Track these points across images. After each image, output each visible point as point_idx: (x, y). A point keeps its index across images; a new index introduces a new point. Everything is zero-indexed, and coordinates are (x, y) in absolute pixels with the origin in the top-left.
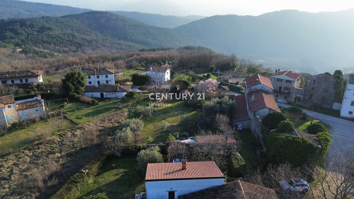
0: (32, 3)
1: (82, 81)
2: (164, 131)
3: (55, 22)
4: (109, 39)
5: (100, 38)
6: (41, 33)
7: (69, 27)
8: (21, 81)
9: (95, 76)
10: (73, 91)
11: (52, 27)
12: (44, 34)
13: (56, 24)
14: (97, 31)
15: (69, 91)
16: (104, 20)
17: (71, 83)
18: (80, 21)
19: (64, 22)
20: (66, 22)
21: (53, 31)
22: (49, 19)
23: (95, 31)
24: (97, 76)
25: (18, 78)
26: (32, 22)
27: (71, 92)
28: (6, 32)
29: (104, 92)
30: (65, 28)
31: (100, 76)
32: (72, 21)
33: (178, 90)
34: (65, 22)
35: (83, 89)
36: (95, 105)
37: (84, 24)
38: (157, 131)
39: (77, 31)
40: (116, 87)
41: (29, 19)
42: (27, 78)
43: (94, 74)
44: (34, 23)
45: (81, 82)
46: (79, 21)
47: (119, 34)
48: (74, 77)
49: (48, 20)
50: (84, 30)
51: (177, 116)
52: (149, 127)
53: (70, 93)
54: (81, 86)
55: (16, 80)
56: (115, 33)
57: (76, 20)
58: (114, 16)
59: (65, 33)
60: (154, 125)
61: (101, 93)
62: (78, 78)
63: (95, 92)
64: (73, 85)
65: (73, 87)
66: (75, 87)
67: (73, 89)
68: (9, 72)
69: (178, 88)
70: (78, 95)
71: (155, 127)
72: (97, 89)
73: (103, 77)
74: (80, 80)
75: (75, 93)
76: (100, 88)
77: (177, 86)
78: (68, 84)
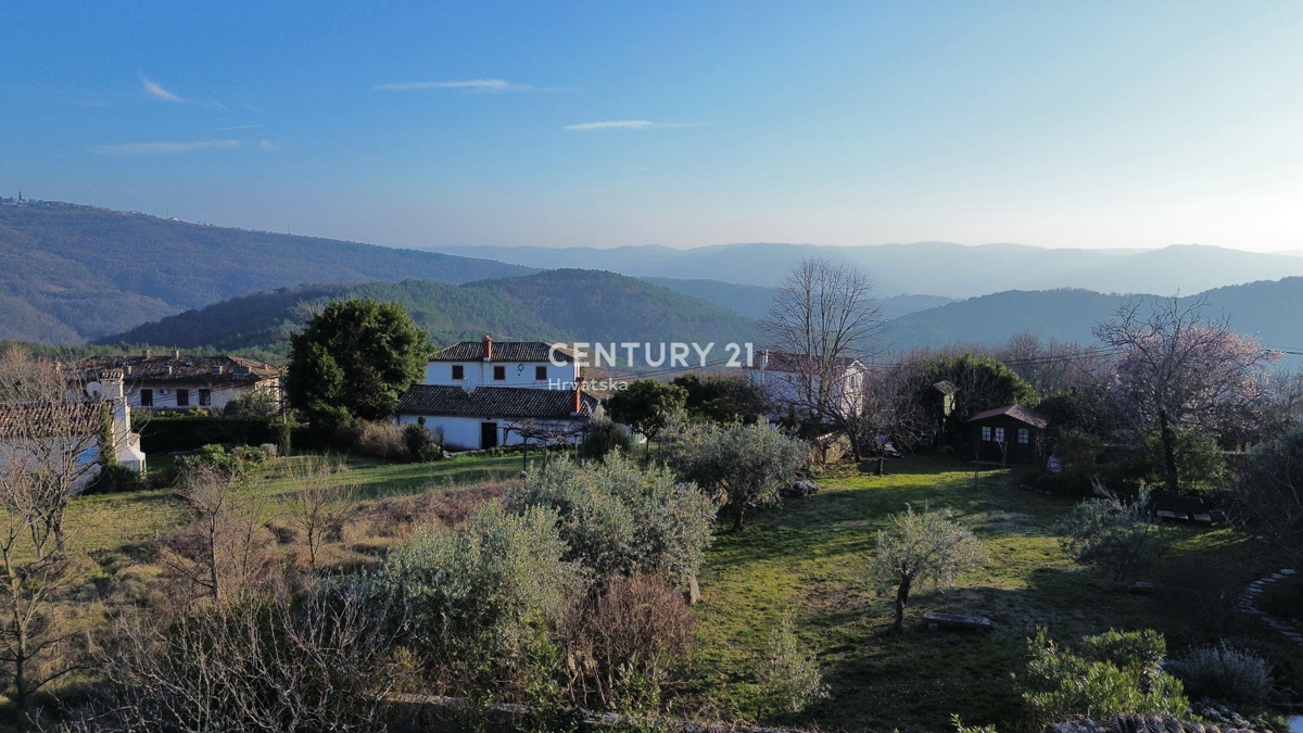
0: (385, 251)
1: (395, 354)
2: (924, 627)
3: (439, 298)
7: (481, 315)
8: (183, 398)
9: (486, 366)
10: (331, 393)
11: (428, 311)
13: (442, 305)
15: (314, 392)
16: (599, 298)
17: (331, 351)
18: (520, 298)
19: (467, 300)
20: (476, 299)
22: (422, 289)
24: (496, 369)
25: (172, 382)
27: (322, 396)
28: (282, 322)
29: (498, 415)
30: (469, 318)
31: (510, 368)
33: (947, 411)
34: (471, 299)
35: (394, 395)
36: (419, 460)
37: (532, 310)
38: (837, 619)
39: (507, 328)
40: (568, 397)
42: (210, 386)
43: (480, 359)
45: (389, 356)
46: (516, 299)
48: (358, 325)
49: (419, 292)
51: (1000, 535)
52: (757, 587)
53: (313, 400)
54: (383, 375)
55: (162, 392)
57: (507, 295)
58: (635, 285)
59: (465, 332)
60: (803, 576)
61: (483, 424)
62: (379, 334)
63: (454, 414)
64: (339, 362)
65: (339, 375)
66: (352, 375)
67: (335, 387)
68: (142, 358)
69: (947, 398)
70: (355, 417)
71: (816, 590)
72: (469, 400)
73: (520, 376)
74: (384, 343)
75: (344, 410)
76: (483, 399)
77: (942, 385)
78: (313, 354)
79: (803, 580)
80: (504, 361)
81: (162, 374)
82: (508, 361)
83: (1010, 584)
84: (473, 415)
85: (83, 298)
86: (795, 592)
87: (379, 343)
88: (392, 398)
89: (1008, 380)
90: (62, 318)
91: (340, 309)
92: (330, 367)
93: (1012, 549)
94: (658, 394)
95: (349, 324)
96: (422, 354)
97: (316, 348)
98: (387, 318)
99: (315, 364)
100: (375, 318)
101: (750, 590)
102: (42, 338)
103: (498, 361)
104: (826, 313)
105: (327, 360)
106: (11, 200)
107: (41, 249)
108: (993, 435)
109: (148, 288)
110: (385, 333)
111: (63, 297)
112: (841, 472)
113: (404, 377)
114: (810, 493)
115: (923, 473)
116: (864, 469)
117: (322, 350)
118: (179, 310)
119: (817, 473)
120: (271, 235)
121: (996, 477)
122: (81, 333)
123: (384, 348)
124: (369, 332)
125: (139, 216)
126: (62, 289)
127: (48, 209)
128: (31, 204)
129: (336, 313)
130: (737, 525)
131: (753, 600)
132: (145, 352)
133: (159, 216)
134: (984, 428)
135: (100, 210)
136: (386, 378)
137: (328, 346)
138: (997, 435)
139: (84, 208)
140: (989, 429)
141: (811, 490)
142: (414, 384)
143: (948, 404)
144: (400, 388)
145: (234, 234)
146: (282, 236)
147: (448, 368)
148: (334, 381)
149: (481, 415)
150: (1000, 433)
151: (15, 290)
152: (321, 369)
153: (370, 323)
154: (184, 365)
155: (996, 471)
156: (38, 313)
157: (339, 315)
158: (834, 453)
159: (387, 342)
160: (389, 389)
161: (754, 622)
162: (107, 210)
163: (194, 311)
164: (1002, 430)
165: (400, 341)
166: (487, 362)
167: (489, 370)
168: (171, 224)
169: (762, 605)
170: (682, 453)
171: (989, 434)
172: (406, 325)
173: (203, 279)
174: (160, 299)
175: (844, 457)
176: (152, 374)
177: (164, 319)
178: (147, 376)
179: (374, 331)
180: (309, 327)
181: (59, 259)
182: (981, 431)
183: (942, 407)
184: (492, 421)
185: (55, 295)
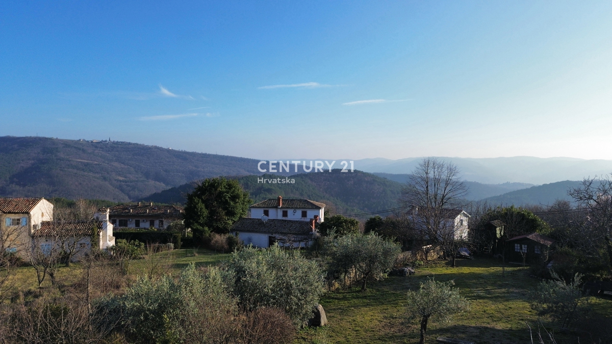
1: (232, 203)
4: (356, 211)
5: (341, 207)
6: (256, 196)
7: (297, 190)
8: (152, 224)
9: (279, 210)
10: (201, 221)
11: (274, 188)
12: (260, 197)
14: (339, 198)
16: (352, 182)
17: (203, 202)
18: (315, 182)
21: (273, 194)
23: (335, 199)
24: (284, 212)
26: (248, 181)
27: (197, 222)
29: (279, 233)
30: (292, 191)
31: (290, 212)
32: (303, 183)
33: (498, 236)
35: (230, 222)
37: (321, 188)
40: (309, 226)
41: (245, 177)
42: (164, 218)
43: (276, 207)
44: (249, 183)
45: (229, 204)
46: (313, 183)
47: (374, 205)
48: (216, 190)
50: (318, 196)
51: (507, 300)
52: (359, 319)
54: (226, 213)
55: (144, 221)
56: (367, 203)
57: (309, 182)
58: (369, 176)
60: (386, 315)
61: (270, 237)
62: (225, 194)
63: (257, 232)
64: (207, 207)
65: (206, 212)
66: (212, 213)
67: (203, 218)
68: (137, 206)
69: (498, 229)
70: (211, 232)
71: (390, 323)
72: (264, 225)
73: (295, 215)
74: (227, 198)
75: (206, 229)
76: (271, 225)
77: (495, 222)
78: (195, 202)
79: (385, 318)
80: (287, 208)
81: (144, 213)
82: (289, 208)
83: (500, 326)
84: (265, 232)
85: (131, 182)
86: (378, 323)
87: (225, 198)
88: (229, 224)
89: (534, 221)
90: (122, 190)
91: (209, 183)
92: (201, 209)
93: (510, 308)
94: (342, 223)
95: (212, 189)
96: (246, 203)
97: (196, 200)
98: (230, 186)
99: (195, 207)
100: (224, 187)
101: (354, 321)
102: (114, 199)
103: (284, 208)
104: (436, 185)
105: (201, 205)
106: (106, 141)
107: (116, 161)
108: (521, 248)
109: (157, 178)
110: (228, 193)
111: (123, 182)
112: (433, 265)
113: (236, 214)
114: (410, 274)
115: (478, 267)
116: (451, 264)
117: (199, 201)
118: (169, 187)
119: (419, 265)
120: (209, 155)
121: (520, 270)
122: (130, 197)
123: (227, 200)
124: (221, 193)
125: (156, 148)
126: (123, 178)
127: (121, 145)
128: (114, 143)
129: (207, 184)
130: (363, 288)
131: (354, 326)
132: (138, 203)
133: (164, 147)
134: (516, 245)
135: (140, 145)
136: (227, 214)
137: (202, 199)
138: (523, 248)
139: (134, 144)
140: (519, 245)
141: (411, 273)
142: (240, 218)
143: (499, 232)
144: (234, 219)
145: (194, 154)
146: (214, 155)
147: (262, 211)
148: (203, 215)
149: (269, 232)
150: (524, 247)
151: (105, 179)
152: (198, 209)
153: (221, 189)
154: (154, 209)
155: (521, 268)
156: (114, 188)
157: (209, 186)
158: (433, 255)
159: (229, 197)
160: (228, 219)
161: (349, 337)
162: (143, 145)
163: (175, 188)
164: (526, 246)
165: (235, 198)
166: (279, 208)
167: (280, 213)
168: (168, 151)
169: (357, 329)
170: (335, 249)
171: (519, 248)
172: (238, 190)
173: (180, 174)
174: (162, 183)
175: (439, 258)
176: (140, 213)
177: (163, 191)
178: (138, 214)
179: (223, 192)
180: (195, 190)
181: (123, 166)
182: (514, 246)
183: (495, 234)
184: (274, 235)
185: (121, 181)
